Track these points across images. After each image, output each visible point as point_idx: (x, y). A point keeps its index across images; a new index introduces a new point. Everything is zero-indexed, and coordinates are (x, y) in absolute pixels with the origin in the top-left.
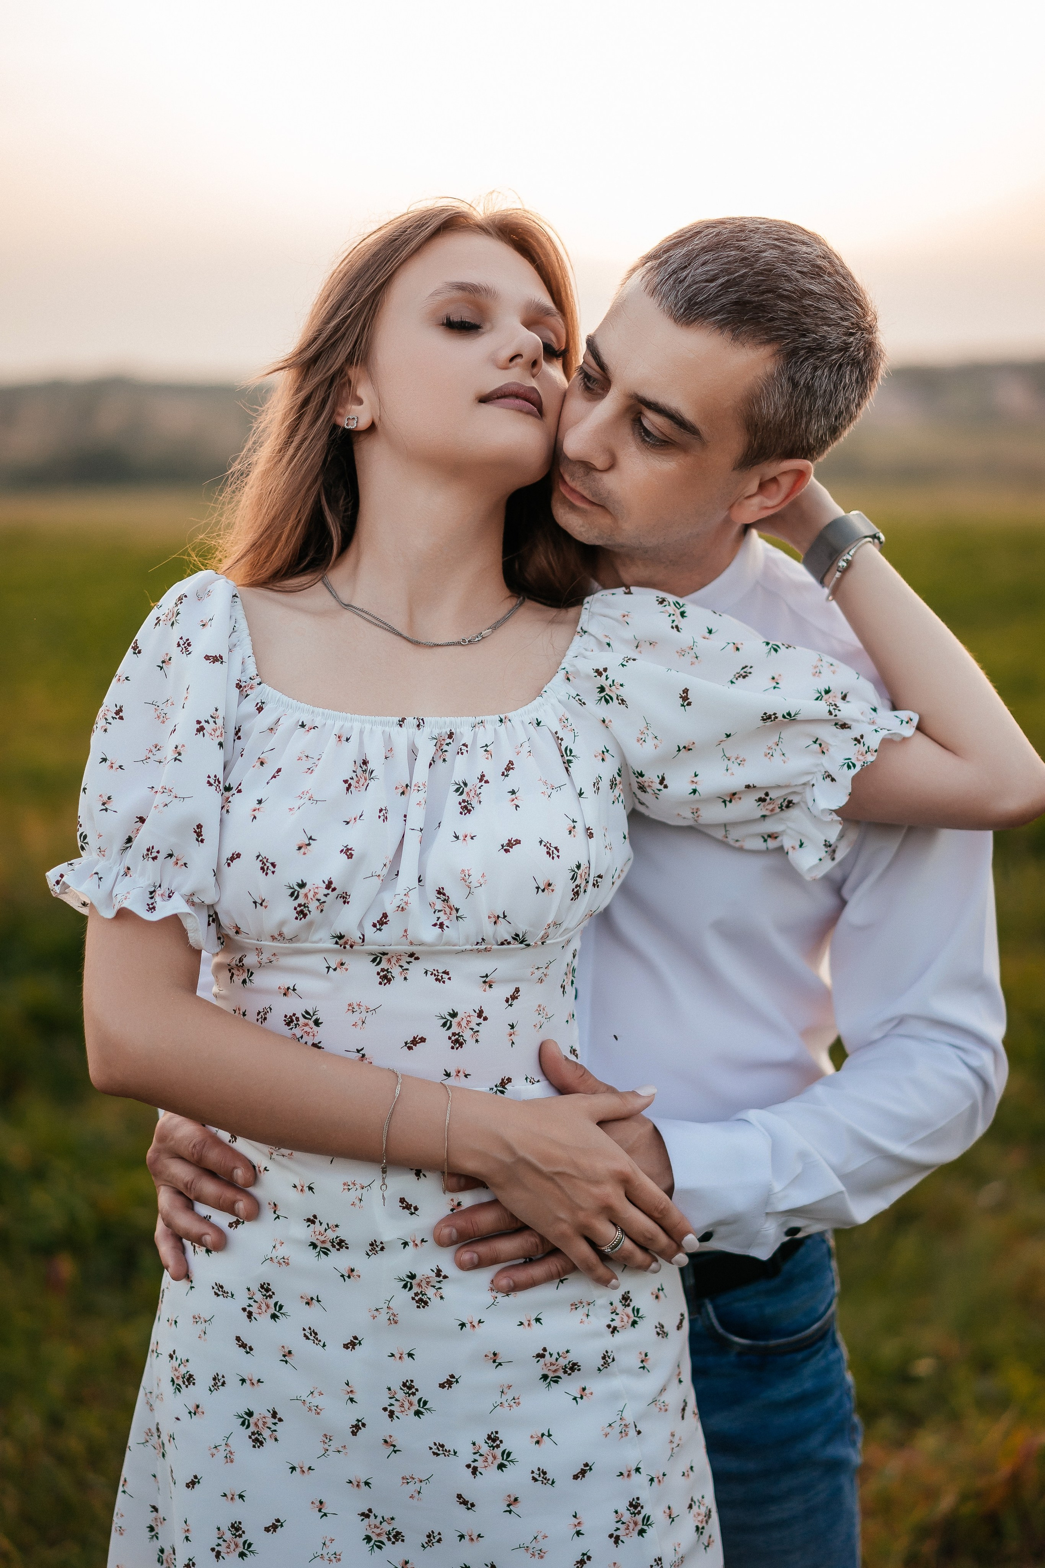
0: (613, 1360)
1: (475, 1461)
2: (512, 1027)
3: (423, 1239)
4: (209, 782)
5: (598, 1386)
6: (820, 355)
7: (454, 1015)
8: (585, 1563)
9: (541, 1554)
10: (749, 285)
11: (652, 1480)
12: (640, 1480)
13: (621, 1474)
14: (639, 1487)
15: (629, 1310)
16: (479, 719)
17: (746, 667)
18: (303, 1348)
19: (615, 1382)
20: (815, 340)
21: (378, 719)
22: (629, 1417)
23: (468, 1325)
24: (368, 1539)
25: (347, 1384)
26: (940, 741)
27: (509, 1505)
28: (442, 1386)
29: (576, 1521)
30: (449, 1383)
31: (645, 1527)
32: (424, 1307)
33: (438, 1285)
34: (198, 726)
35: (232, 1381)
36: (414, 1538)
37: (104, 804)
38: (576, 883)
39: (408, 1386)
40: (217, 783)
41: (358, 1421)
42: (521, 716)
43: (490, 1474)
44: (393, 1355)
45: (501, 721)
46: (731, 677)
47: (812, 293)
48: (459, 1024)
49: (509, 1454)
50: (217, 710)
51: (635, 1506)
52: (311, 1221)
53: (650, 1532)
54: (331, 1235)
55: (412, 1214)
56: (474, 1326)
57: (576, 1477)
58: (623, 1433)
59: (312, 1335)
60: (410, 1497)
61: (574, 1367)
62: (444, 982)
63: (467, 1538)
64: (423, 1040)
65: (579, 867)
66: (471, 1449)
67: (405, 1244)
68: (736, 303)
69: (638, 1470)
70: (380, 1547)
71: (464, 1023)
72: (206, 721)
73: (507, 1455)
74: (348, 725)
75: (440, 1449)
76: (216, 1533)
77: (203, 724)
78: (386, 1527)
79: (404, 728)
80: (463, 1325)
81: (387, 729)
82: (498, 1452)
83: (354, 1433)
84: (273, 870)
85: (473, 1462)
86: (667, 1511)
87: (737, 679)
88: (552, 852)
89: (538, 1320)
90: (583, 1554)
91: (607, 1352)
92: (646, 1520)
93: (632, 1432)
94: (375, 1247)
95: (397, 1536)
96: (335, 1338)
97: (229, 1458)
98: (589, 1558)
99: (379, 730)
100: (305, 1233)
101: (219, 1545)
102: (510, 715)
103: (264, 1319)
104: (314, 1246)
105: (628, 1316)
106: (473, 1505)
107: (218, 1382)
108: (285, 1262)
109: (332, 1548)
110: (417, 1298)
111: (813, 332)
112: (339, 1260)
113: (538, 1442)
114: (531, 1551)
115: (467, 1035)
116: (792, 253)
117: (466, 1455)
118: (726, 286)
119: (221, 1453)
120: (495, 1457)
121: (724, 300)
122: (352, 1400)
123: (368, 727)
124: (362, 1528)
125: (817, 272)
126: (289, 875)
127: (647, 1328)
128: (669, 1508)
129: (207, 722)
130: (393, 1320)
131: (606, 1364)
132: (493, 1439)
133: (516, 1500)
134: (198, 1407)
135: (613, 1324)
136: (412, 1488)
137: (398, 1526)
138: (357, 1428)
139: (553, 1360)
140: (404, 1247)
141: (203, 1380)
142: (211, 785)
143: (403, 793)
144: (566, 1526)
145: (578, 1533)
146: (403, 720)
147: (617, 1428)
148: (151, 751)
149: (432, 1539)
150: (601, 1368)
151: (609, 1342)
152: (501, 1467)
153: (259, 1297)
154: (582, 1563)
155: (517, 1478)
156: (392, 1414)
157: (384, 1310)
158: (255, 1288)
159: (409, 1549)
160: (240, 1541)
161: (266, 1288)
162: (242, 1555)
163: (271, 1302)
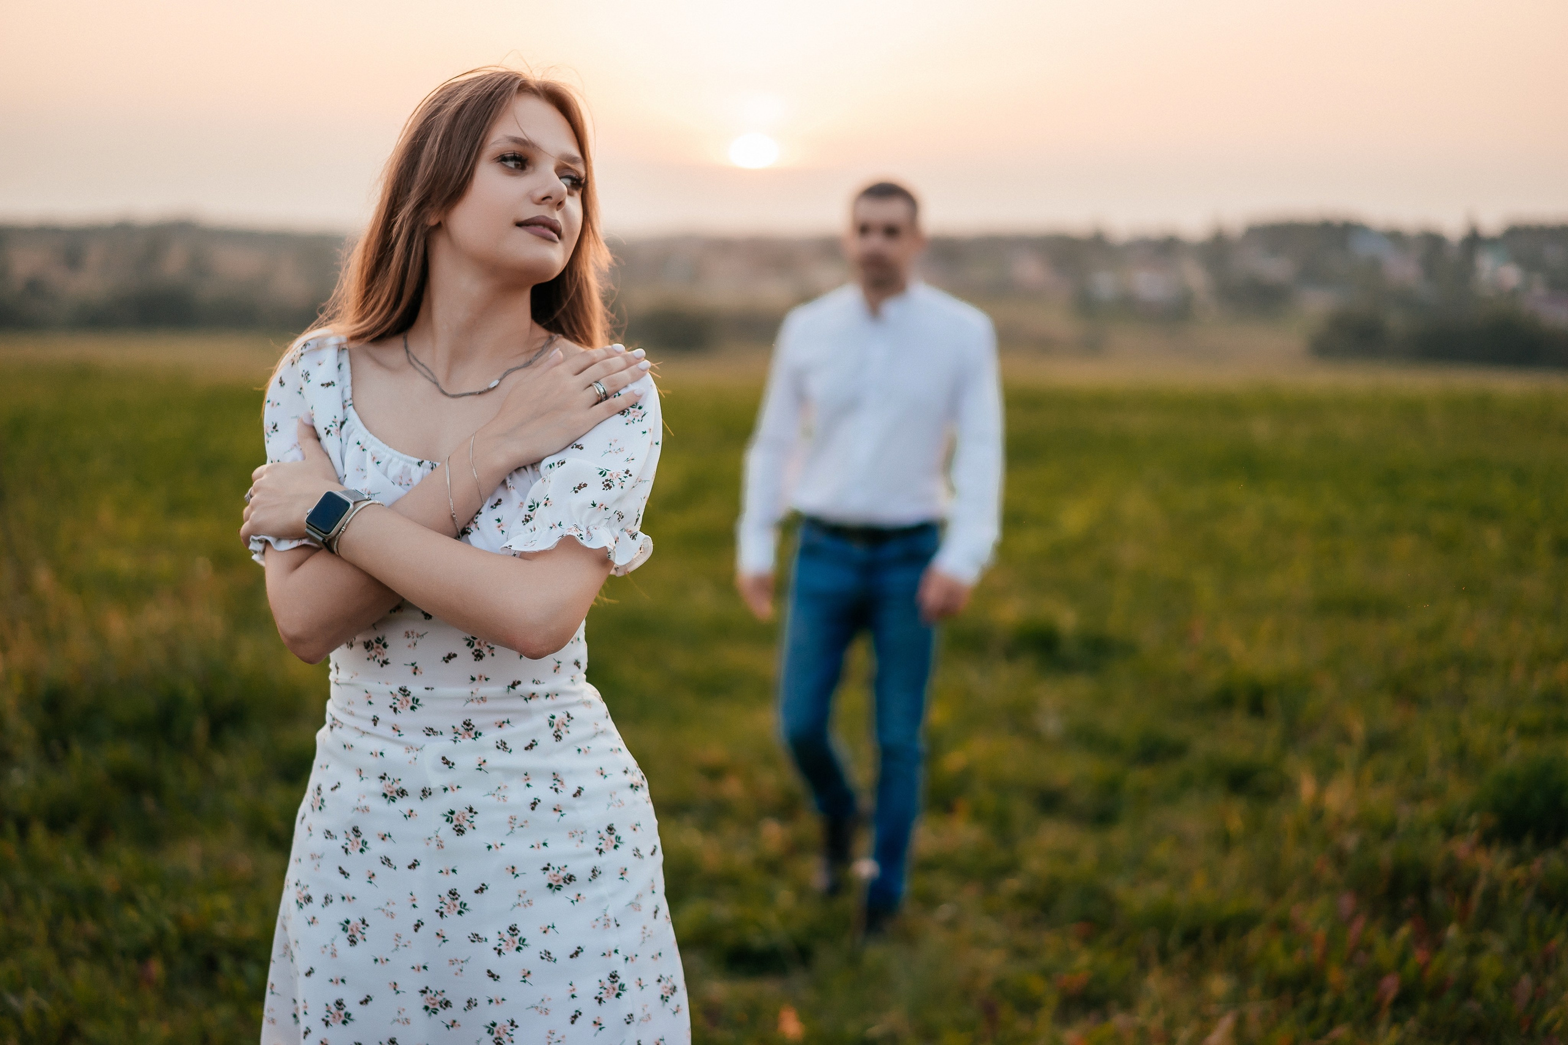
0: (600, 873)
1: (500, 945)
3: (459, 786)
5: (590, 893)
7: (475, 638)
8: (577, 1017)
9: (546, 1012)
11: (627, 959)
12: (619, 958)
13: (604, 954)
14: (617, 963)
15: (613, 838)
18: (382, 871)
19: (601, 889)
22: (611, 914)
23: (493, 847)
24: (426, 1008)
25: (411, 894)
27: (524, 977)
28: (476, 892)
29: (571, 988)
30: (481, 890)
31: (621, 992)
32: (461, 835)
33: (471, 819)
35: (337, 899)
36: (459, 1004)
39: (453, 894)
41: (418, 921)
43: (510, 954)
44: (441, 872)
48: (479, 644)
49: (524, 940)
51: (614, 977)
52: (383, 778)
53: (624, 995)
54: (396, 786)
55: (450, 767)
56: (497, 848)
57: (572, 957)
58: (606, 925)
59: (386, 861)
60: (455, 975)
61: (570, 878)
63: (494, 1001)
64: (455, 656)
66: (497, 937)
67: (446, 789)
69: (616, 951)
70: (435, 1013)
71: (483, 643)
73: (522, 941)
75: (476, 938)
76: (324, 1009)
78: (439, 998)
80: (489, 847)
82: (516, 939)
83: (416, 930)
85: (498, 946)
86: (639, 983)
89: (545, 844)
90: (577, 1011)
91: (595, 868)
92: (622, 987)
93: (613, 925)
94: (426, 793)
95: (447, 1004)
96: (402, 862)
97: (334, 956)
98: (580, 1014)
100: (378, 786)
101: (327, 1016)
103: (355, 852)
104: (385, 795)
105: (612, 842)
106: (498, 977)
107: (327, 900)
108: (366, 809)
109: (404, 1015)
110: (456, 829)
112: (403, 805)
113: (545, 932)
114: (539, 1009)
115: (485, 651)
117: (493, 941)
119: (328, 951)
120: (514, 942)
122: (414, 906)
124: (421, 1001)
127: (625, 851)
128: (640, 980)
130: (440, 846)
131: (594, 876)
132: (513, 930)
133: (529, 973)
134: (314, 918)
135: (600, 847)
136: (456, 967)
137: (447, 996)
138: (418, 926)
139: (555, 872)
140: (445, 792)
141: (318, 900)
144: (564, 992)
145: (573, 996)
147: (602, 921)
149: (471, 1004)
150: (591, 878)
151: (597, 861)
152: (518, 949)
153: (352, 837)
154: (575, 1017)
155: (529, 957)
156: (442, 914)
157: (434, 839)
158: (350, 831)
159: (455, 1012)
160: (342, 1013)
161: (356, 830)
162: (344, 1022)
163: (360, 840)
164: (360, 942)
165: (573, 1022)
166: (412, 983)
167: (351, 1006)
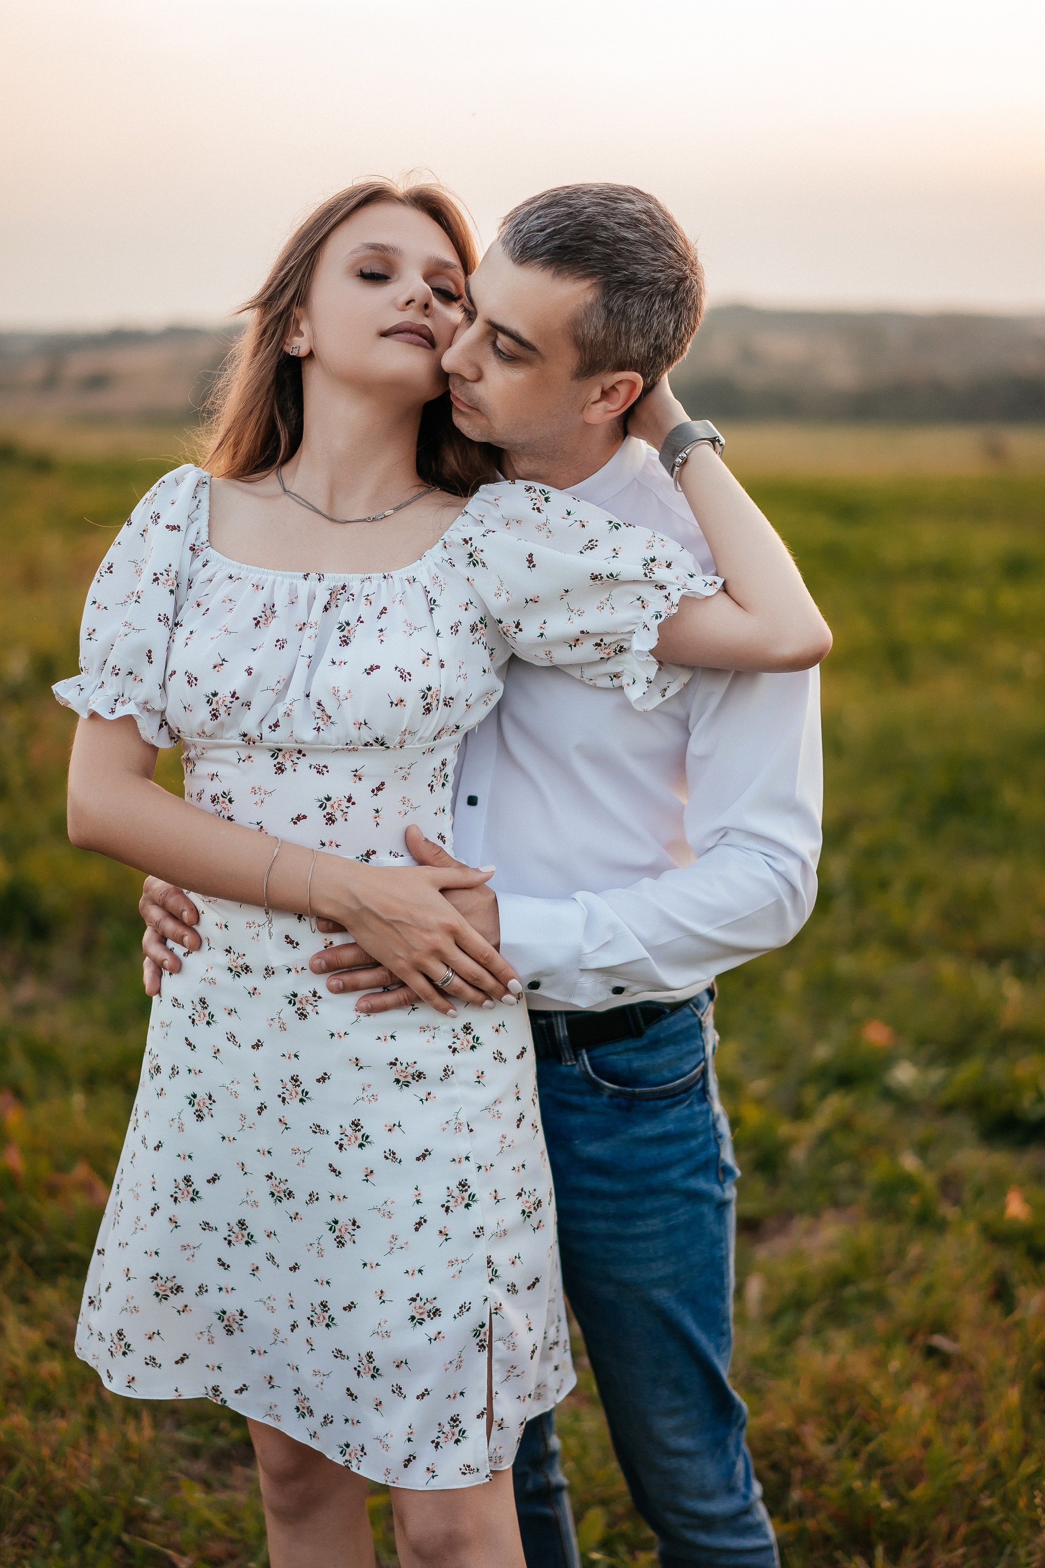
0: (453, 1073)
1: (342, 1139)
2: (377, 811)
3: (303, 967)
4: (159, 619)
5: (441, 1092)
6: (631, 287)
7: (328, 799)
8: (422, 1224)
9: (389, 1215)
10: (571, 234)
11: (480, 1168)
12: (471, 1166)
13: (454, 1160)
14: (468, 1171)
15: (470, 1037)
16: (367, 576)
17: (593, 540)
18: (227, 1047)
19: (454, 1090)
20: (625, 275)
21: (288, 573)
22: (463, 1118)
23: (336, 1036)
24: (272, 1194)
25: (255, 1076)
26: (737, 600)
27: (366, 1176)
28: (318, 1081)
29: (417, 1193)
30: (323, 1079)
31: (471, 1202)
32: (304, 1019)
33: (315, 1003)
34: (154, 577)
35: (183, 1071)
36: (301, 1196)
37: (89, 635)
38: (427, 701)
39: (295, 1080)
40: (166, 620)
41: (262, 1104)
42: (400, 575)
43: (352, 1150)
44: (284, 1055)
45: (385, 577)
46: (581, 549)
47: (625, 239)
48: (332, 806)
49: (367, 1137)
50: (170, 566)
51: (463, 1185)
52: (228, 951)
53: (475, 1206)
54: (240, 962)
55: (294, 947)
56: (341, 1037)
57: (418, 1159)
58: (457, 1129)
59: (232, 1038)
60: (298, 1164)
61: (420, 1075)
62: (323, 774)
63: (336, 1198)
64: (305, 817)
65: (429, 689)
66: (339, 1131)
67: (289, 970)
68: (559, 247)
69: (467, 1158)
70: (279, 1201)
71: (336, 806)
72: (160, 574)
74: (264, 577)
75: (317, 1129)
76: (173, 1184)
77: (159, 575)
78: (283, 1186)
79: (308, 581)
80: (332, 1035)
81: (295, 581)
82: (359, 1134)
83: (260, 1113)
84: (196, 683)
85: (340, 1140)
86: (494, 1193)
87: (585, 550)
88: (404, 676)
89: (393, 1037)
90: (422, 1218)
91: (447, 1066)
92: (472, 1197)
93: (465, 1129)
94: (269, 972)
95: (291, 1194)
96: (247, 1041)
97: (181, 1128)
98: (425, 1221)
99: (287, 581)
100: (224, 960)
101: (176, 1192)
102: (392, 573)
103: (201, 1025)
104: (230, 970)
105: (468, 1042)
106: (340, 1173)
107: (175, 1071)
108: (213, 982)
109: (252, 1197)
110: (299, 1012)
111: (624, 270)
112: (247, 981)
113: (390, 1130)
114: (382, 1212)
115: (338, 814)
116: (614, 209)
117: (335, 1135)
118: (551, 236)
119: (176, 1125)
120: (356, 1138)
121: (548, 246)
122: (257, 1088)
123: (279, 579)
124: (267, 1187)
125: (634, 223)
126: (206, 687)
127: (485, 1052)
128: (496, 1192)
129: (162, 574)
130: (283, 1028)
131: (446, 1075)
132: (356, 1125)
133: (372, 1172)
134: (162, 1089)
135: (454, 1046)
136: (299, 1157)
137: (291, 1186)
138: (261, 1109)
139: (403, 1068)
140: (289, 973)
141: (166, 1070)
142: (161, 621)
143: (300, 629)
144: (410, 1196)
145: (418, 1202)
146: (308, 574)
147: (453, 1125)
148: (128, 597)
149: (313, 1197)
150: (443, 1078)
151: (450, 1059)
152: (361, 1146)
153: (199, 1008)
154: (420, 1224)
155: (372, 1155)
156: (284, 1100)
157: (277, 1020)
158: (197, 1001)
159: (297, 1204)
160: (191, 1189)
161: (203, 1001)
162: (193, 1199)
163: (207, 1012)
164: (207, 1118)
165: (417, 1229)
166: (259, 1166)
167: (199, 1183)
